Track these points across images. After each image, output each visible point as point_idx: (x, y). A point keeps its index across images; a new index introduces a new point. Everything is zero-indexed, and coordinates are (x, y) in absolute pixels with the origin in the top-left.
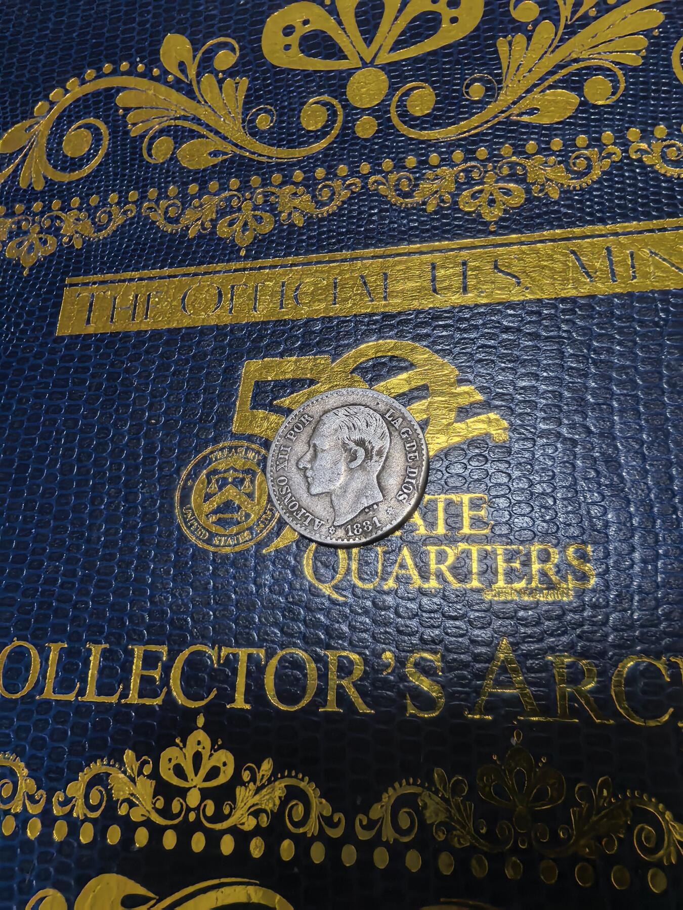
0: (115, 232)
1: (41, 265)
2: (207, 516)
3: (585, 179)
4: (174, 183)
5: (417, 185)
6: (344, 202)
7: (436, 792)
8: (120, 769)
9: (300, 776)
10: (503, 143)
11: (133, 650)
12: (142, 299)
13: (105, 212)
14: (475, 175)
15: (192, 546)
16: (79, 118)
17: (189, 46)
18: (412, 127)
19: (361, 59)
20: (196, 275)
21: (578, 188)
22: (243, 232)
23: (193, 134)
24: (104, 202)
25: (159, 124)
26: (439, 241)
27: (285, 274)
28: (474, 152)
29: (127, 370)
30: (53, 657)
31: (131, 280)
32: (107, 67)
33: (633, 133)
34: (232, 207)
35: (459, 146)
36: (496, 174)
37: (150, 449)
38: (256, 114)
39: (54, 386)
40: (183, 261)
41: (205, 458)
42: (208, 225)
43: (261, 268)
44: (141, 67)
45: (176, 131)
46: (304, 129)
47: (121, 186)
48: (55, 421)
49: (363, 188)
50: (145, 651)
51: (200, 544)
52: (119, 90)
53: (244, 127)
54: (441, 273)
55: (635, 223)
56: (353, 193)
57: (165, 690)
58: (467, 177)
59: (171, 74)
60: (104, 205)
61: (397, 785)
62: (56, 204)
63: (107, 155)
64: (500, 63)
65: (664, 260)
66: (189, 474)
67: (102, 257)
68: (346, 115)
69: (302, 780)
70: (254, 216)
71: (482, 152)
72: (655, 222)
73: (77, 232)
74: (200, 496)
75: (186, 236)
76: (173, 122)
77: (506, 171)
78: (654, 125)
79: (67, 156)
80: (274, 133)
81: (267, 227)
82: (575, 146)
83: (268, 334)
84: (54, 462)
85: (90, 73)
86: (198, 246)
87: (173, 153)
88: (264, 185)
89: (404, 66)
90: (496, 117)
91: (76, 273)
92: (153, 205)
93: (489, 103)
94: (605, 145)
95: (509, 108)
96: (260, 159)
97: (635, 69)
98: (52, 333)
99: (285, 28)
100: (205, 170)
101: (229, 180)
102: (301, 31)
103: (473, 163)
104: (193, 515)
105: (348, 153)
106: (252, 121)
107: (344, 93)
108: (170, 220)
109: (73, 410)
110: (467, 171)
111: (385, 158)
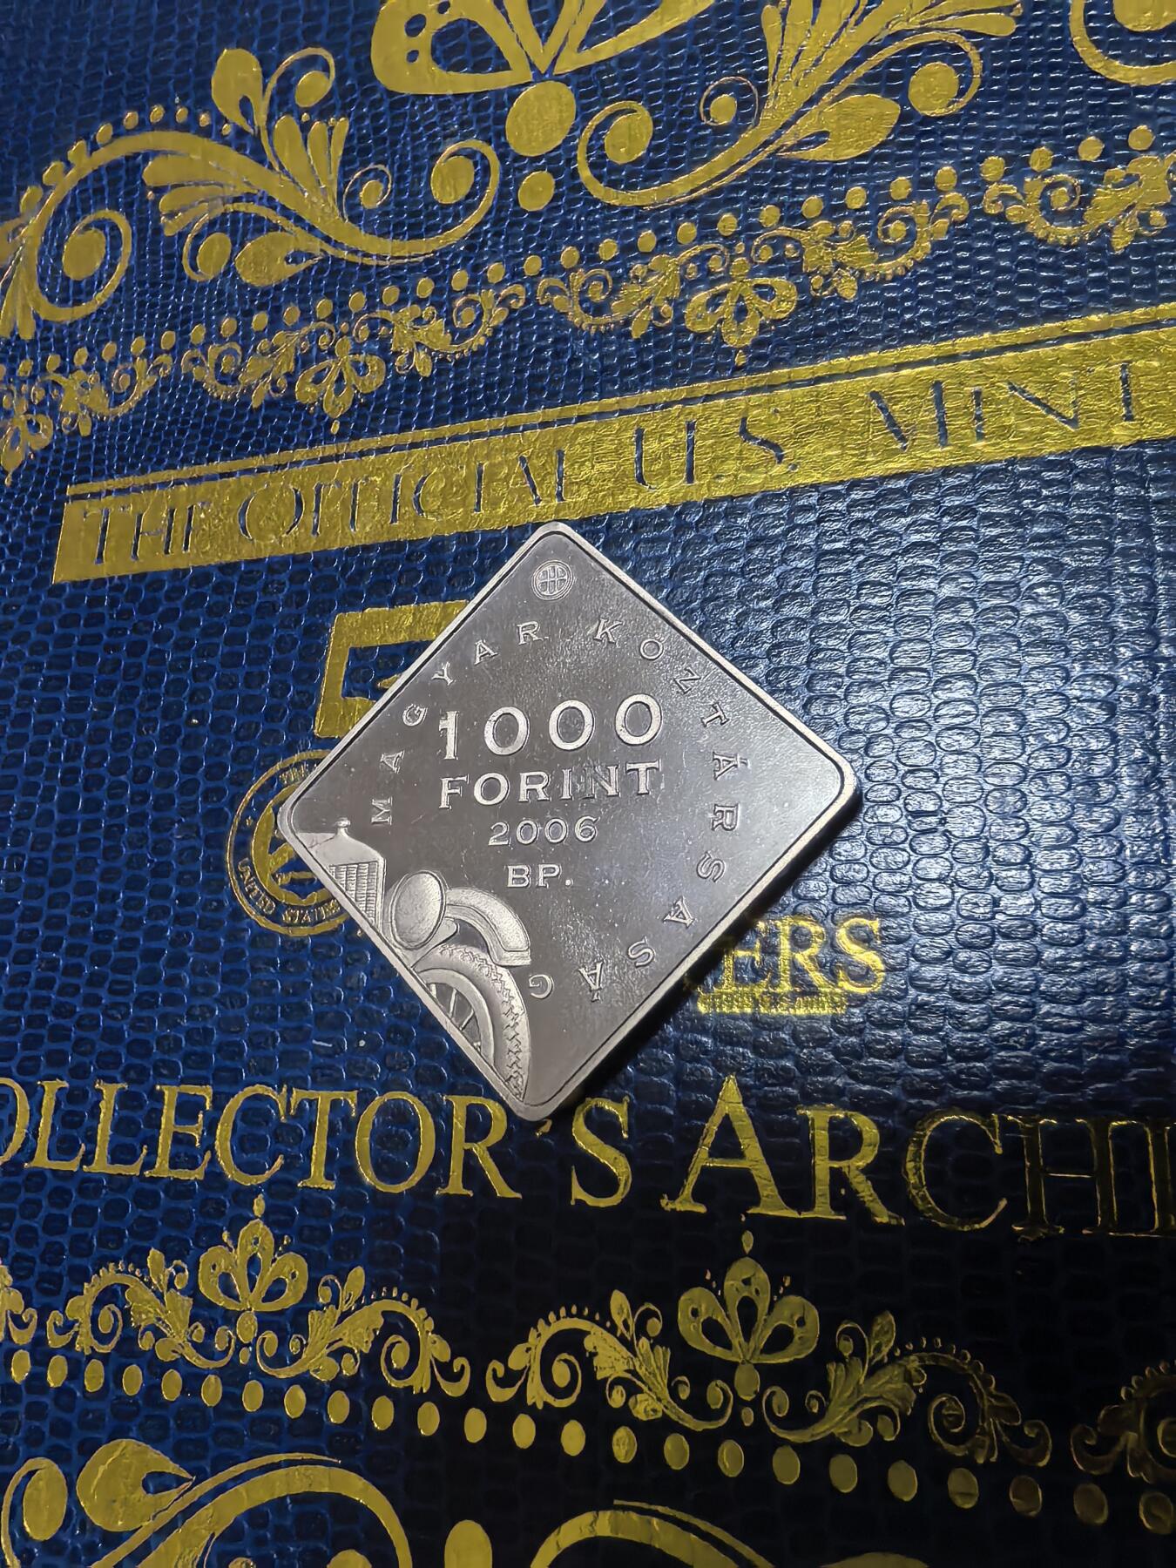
0: (140, 403)
1: (31, 467)
2: (273, 876)
3: (902, 259)
4: (232, 313)
5: (615, 291)
6: (496, 330)
7: (613, 1330)
8: (142, 1279)
9: (405, 1297)
10: (762, 203)
11: (162, 1094)
12: (180, 517)
13: (125, 370)
14: (715, 264)
15: (250, 925)
16: (86, 211)
17: (256, 69)
18: (613, 184)
19: (532, 66)
20: (262, 470)
21: (889, 278)
22: (338, 391)
23: (260, 226)
24: (124, 355)
25: (210, 211)
26: (653, 389)
27: (399, 462)
28: (714, 223)
29: (157, 638)
30: (48, 1102)
31: (164, 484)
32: (130, 118)
33: (993, 166)
34: (319, 350)
35: (688, 215)
36: (751, 261)
37: (191, 766)
38: (361, 181)
39: (49, 667)
40: (242, 448)
41: (272, 779)
42: (282, 383)
43: (362, 454)
44: (181, 114)
45: (235, 222)
46: (435, 202)
47: (150, 325)
48: (51, 724)
49: (527, 301)
50: (181, 1095)
51: (264, 923)
52: (146, 157)
53: (340, 208)
54: (651, 446)
55: (986, 335)
56: (512, 311)
57: (208, 1156)
58: (700, 269)
59: (227, 122)
60: (125, 359)
61: (552, 1317)
62: (53, 361)
63: (129, 271)
64: (765, 53)
65: (1037, 401)
66: (248, 807)
67: (121, 448)
68: (505, 172)
69: (408, 1303)
70: (355, 364)
71: (728, 222)
72: (1022, 330)
73: (82, 408)
74: (265, 843)
75: (246, 404)
76: (231, 208)
77: (766, 254)
78: (1031, 147)
79: (68, 279)
80: (388, 213)
81: (374, 379)
82: (888, 197)
83: (371, 569)
84: (50, 790)
85: (104, 131)
86: (267, 419)
87: (230, 262)
88: (371, 307)
89: (602, 73)
90: (755, 153)
91: (82, 477)
92: (198, 353)
93: (744, 129)
94: (940, 192)
95: (778, 135)
96: (367, 261)
97: (1002, 43)
98: (47, 579)
99: (409, 23)
100: (278, 288)
101: (315, 303)
102: (436, 23)
103: (710, 245)
104: (253, 874)
105: (506, 240)
106: (354, 194)
107: (502, 133)
108: (224, 379)
109: (77, 705)
110: (702, 259)
111: (568, 244)
